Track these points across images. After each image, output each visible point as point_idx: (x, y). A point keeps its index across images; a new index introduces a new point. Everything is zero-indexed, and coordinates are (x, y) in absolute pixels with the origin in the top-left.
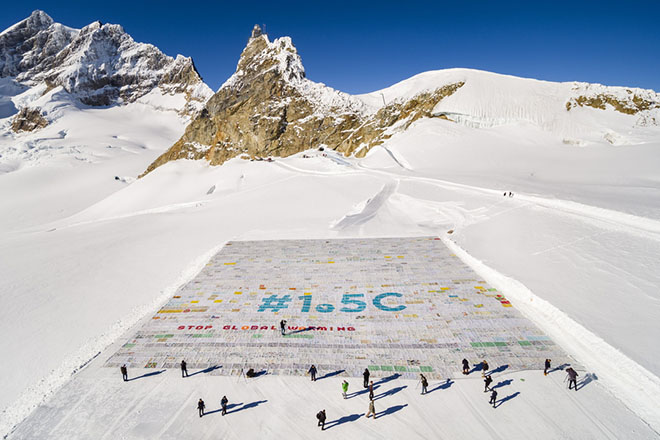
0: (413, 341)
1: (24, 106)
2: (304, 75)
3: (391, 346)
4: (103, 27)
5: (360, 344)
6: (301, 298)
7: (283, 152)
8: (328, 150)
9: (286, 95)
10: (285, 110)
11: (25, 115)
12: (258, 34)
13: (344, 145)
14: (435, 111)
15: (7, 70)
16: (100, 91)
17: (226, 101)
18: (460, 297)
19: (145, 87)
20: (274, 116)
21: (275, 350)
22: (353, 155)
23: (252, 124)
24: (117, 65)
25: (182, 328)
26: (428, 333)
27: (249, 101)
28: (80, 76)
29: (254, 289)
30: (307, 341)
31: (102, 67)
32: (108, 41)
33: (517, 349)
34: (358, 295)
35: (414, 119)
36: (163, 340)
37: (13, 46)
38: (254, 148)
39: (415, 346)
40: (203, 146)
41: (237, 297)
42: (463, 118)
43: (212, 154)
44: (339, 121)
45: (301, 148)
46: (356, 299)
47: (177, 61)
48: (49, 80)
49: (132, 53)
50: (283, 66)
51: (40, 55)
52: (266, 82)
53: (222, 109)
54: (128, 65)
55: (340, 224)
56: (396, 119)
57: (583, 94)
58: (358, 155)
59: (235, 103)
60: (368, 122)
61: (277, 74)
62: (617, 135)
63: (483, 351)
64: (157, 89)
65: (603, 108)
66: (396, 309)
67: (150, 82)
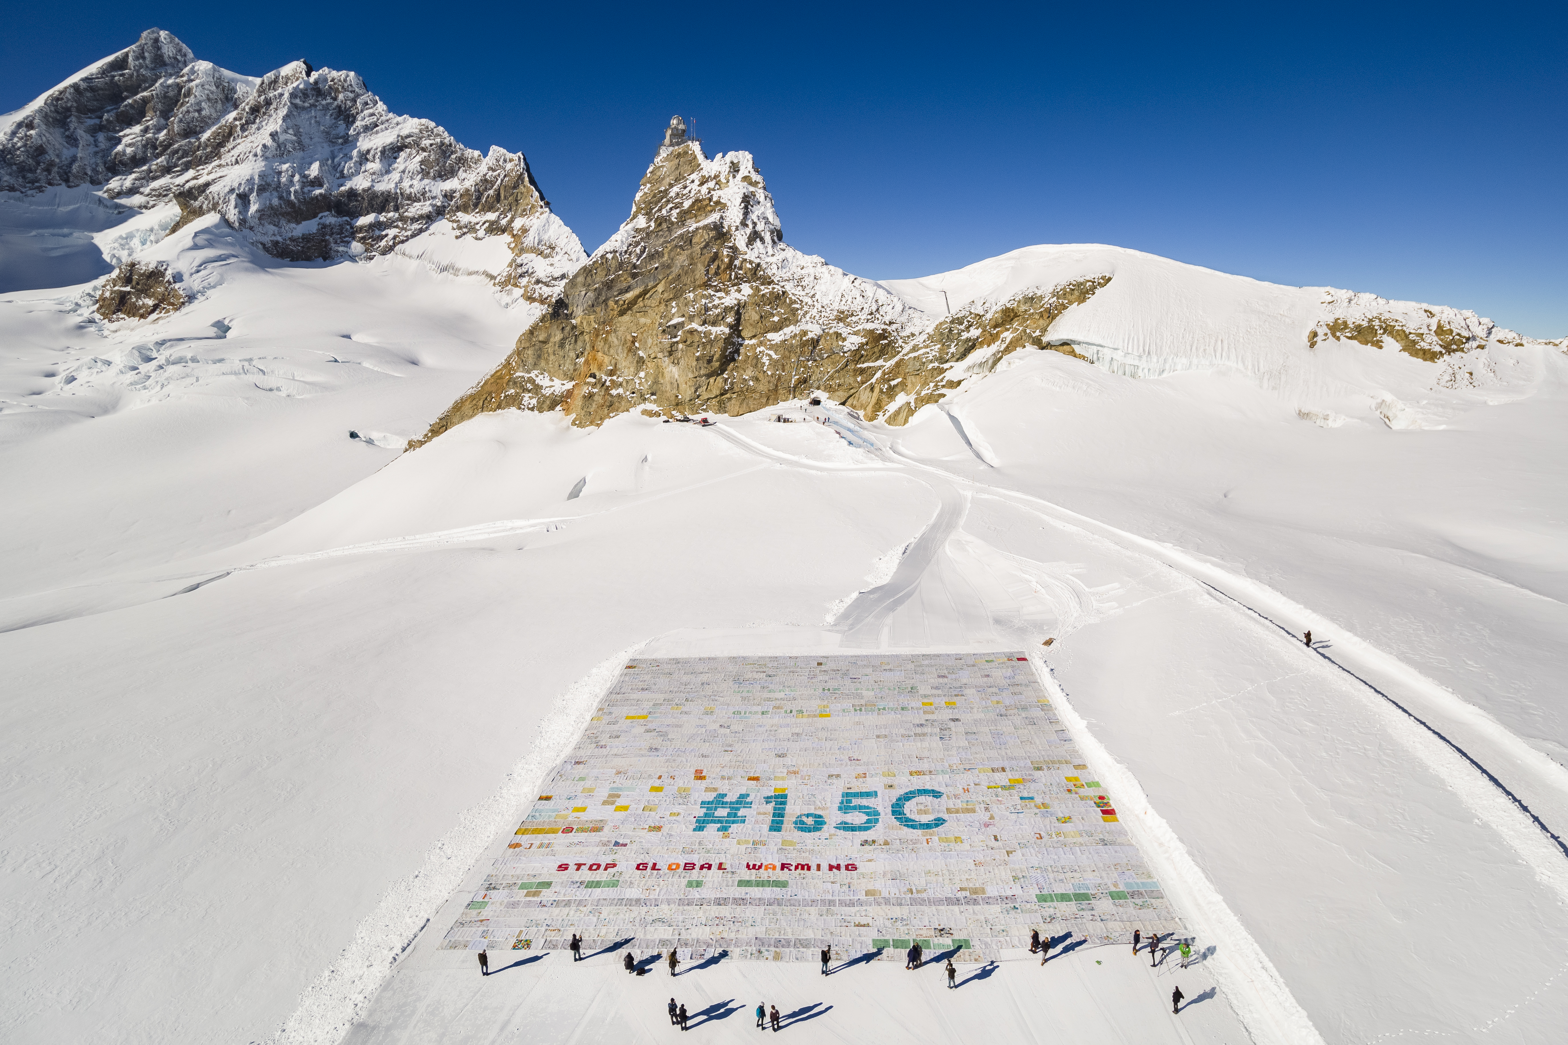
0: (948, 891)
1: (125, 259)
2: (778, 236)
3: (914, 902)
4: (315, 75)
5: (863, 898)
6: (768, 799)
7: (733, 405)
8: (830, 404)
9: (738, 281)
10: (738, 314)
11: (128, 280)
12: (681, 137)
13: (864, 395)
14: (1053, 335)
15: (83, 169)
16: (310, 226)
17: (609, 285)
18: (1038, 800)
19: (414, 220)
20: (714, 324)
21: (725, 911)
22: (881, 419)
23: (666, 340)
24: (348, 167)
25: (563, 867)
26: (973, 876)
27: (660, 288)
28: (262, 189)
29: (686, 780)
30: (777, 892)
31: (314, 170)
32: (326, 108)
33: (1104, 905)
34: (868, 795)
35: (1008, 350)
36: (536, 894)
37: (97, 111)
38: (670, 392)
39: (950, 901)
40: (557, 382)
41: (654, 797)
42: (1107, 353)
43: (577, 402)
44: (853, 342)
45: (772, 396)
46: (864, 802)
47: (489, 160)
48: (186, 197)
49: (384, 138)
50: (733, 215)
51: (162, 135)
52: (697, 249)
53: (600, 300)
54: (374, 166)
55: (845, 616)
56: (971, 346)
57: (1341, 313)
58: (892, 420)
59: (628, 290)
60: (915, 349)
61: (720, 233)
62: (1400, 405)
63: (1052, 911)
64: (443, 226)
65: (1378, 345)
66: (927, 826)
67: (425, 207)
